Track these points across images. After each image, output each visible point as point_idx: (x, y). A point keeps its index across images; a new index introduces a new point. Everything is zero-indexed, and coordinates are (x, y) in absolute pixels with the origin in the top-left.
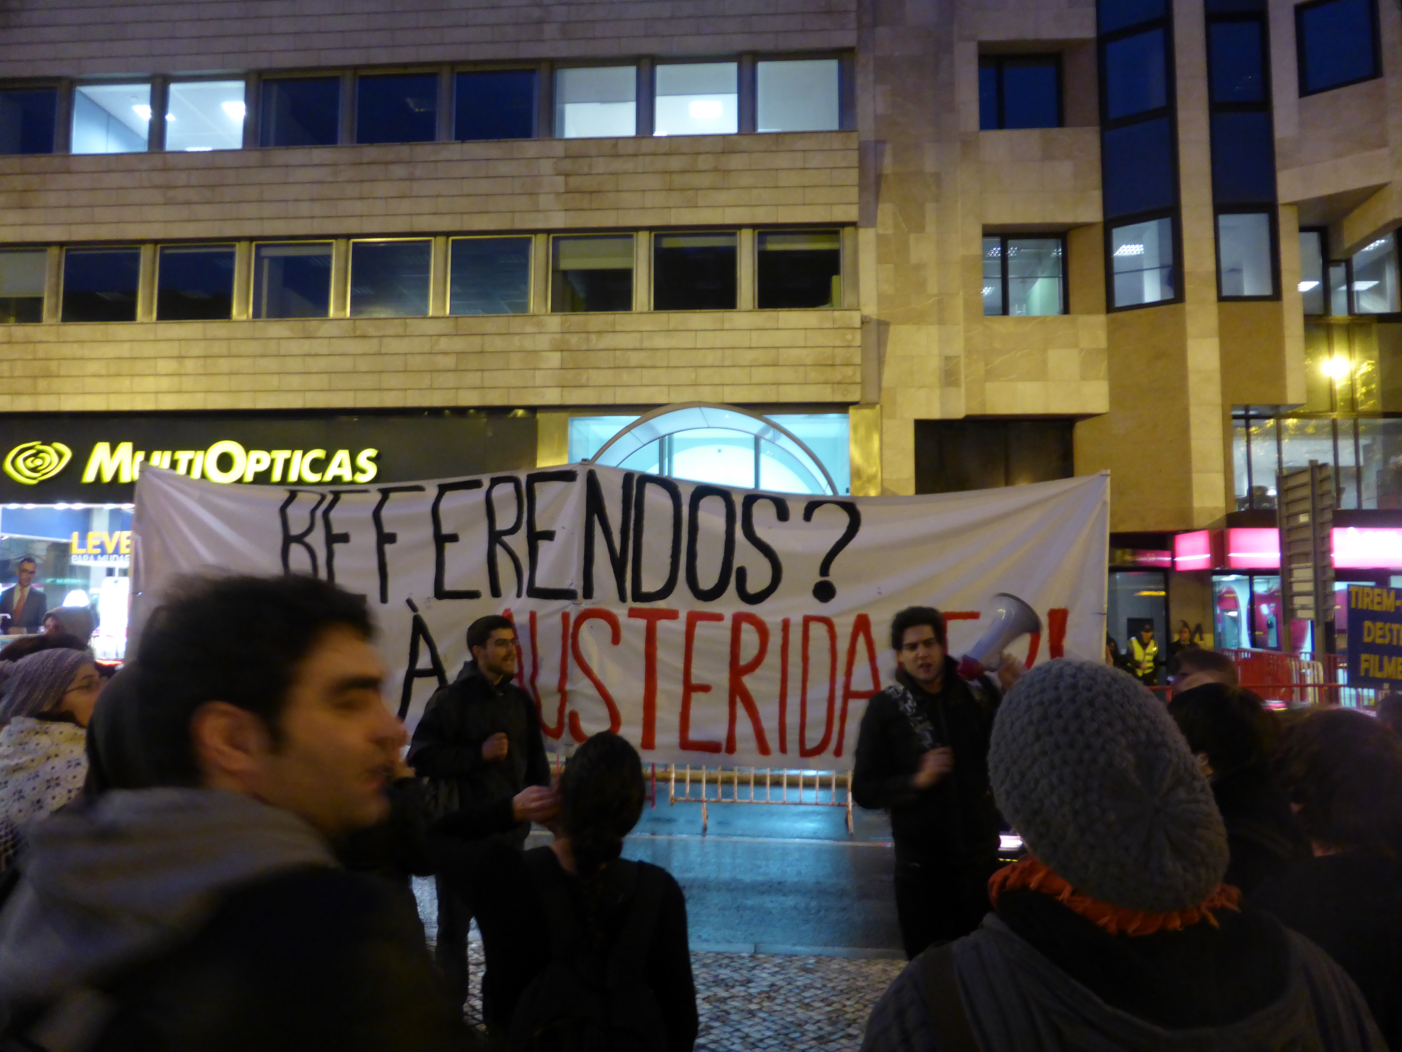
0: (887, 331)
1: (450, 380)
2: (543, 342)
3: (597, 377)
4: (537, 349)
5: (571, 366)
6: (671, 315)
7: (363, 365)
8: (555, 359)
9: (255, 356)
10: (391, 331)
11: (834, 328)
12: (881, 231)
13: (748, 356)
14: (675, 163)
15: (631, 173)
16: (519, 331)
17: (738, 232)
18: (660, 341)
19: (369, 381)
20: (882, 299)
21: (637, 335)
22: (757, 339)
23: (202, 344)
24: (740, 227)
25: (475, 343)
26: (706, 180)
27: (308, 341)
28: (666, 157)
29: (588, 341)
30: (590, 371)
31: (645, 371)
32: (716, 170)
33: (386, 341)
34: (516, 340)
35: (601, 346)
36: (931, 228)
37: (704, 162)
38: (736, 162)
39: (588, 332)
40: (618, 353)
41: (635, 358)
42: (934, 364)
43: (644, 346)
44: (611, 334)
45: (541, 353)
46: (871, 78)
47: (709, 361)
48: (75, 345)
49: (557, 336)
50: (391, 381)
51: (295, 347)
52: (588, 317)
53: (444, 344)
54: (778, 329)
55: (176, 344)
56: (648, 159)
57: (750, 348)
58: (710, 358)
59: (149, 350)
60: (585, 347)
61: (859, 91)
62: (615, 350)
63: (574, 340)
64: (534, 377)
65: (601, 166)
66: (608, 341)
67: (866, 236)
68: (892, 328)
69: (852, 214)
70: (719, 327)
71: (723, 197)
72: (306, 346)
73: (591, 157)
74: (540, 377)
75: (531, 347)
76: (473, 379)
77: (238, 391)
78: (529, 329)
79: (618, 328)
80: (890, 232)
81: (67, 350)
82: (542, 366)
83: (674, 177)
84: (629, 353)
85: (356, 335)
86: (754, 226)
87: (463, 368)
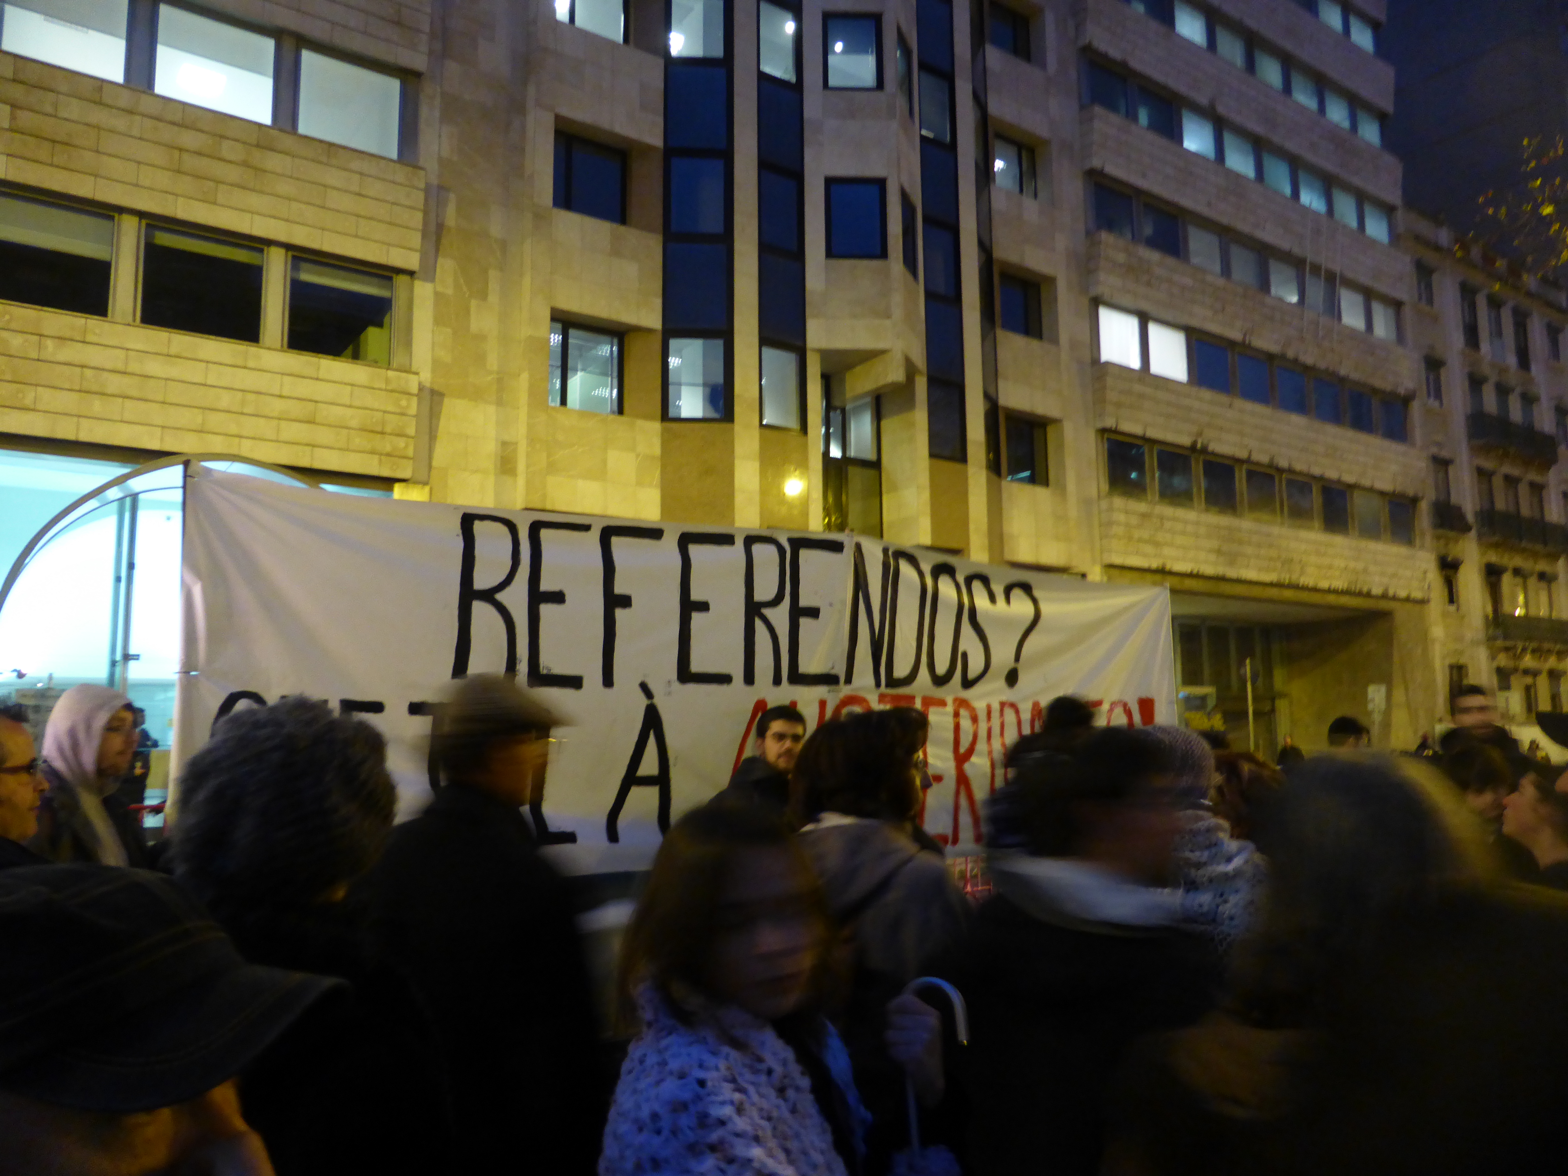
0: (441, 403)
3: (47, 398)
5: (8, 378)
6: (173, 335)
11: (386, 390)
12: (440, 289)
13: (277, 406)
14: (188, 139)
15: (120, 133)
17: (266, 248)
18: (154, 367)
20: (437, 365)
21: (121, 353)
22: (289, 386)
24: (270, 243)
26: (233, 174)
28: (176, 128)
29: (40, 347)
30: (39, 389)
31: (128, 403)
32: (245, 164)
35: (61, 357)
36: (493, 298)
37: (228, 150)
38: (273, 162)
39: (41, 336)
40: (88, 373)
41: (114, 383)
42: (490, 447)
43: (129, 370)
44: (80, 345)
46: (437, 114)
47: (224, 403)
54: (317, 379)
56: (149, 123)
57: (280, 396)
58: (225, 400)
60: (34, 355)
61: (422, 125)
62: (83, 366)
63: (17, 342)
65: (73, 109)
66: (70, 353)
67: (423, 291)
68: (446, 401)
69: (412, 261)
70: (240, 362)
71: (254, 200)
73: (58, 93)
79: (90, 338)
80: (450, 291)
83: (185, 156)
84: (105, 375)
86: (288, 247)
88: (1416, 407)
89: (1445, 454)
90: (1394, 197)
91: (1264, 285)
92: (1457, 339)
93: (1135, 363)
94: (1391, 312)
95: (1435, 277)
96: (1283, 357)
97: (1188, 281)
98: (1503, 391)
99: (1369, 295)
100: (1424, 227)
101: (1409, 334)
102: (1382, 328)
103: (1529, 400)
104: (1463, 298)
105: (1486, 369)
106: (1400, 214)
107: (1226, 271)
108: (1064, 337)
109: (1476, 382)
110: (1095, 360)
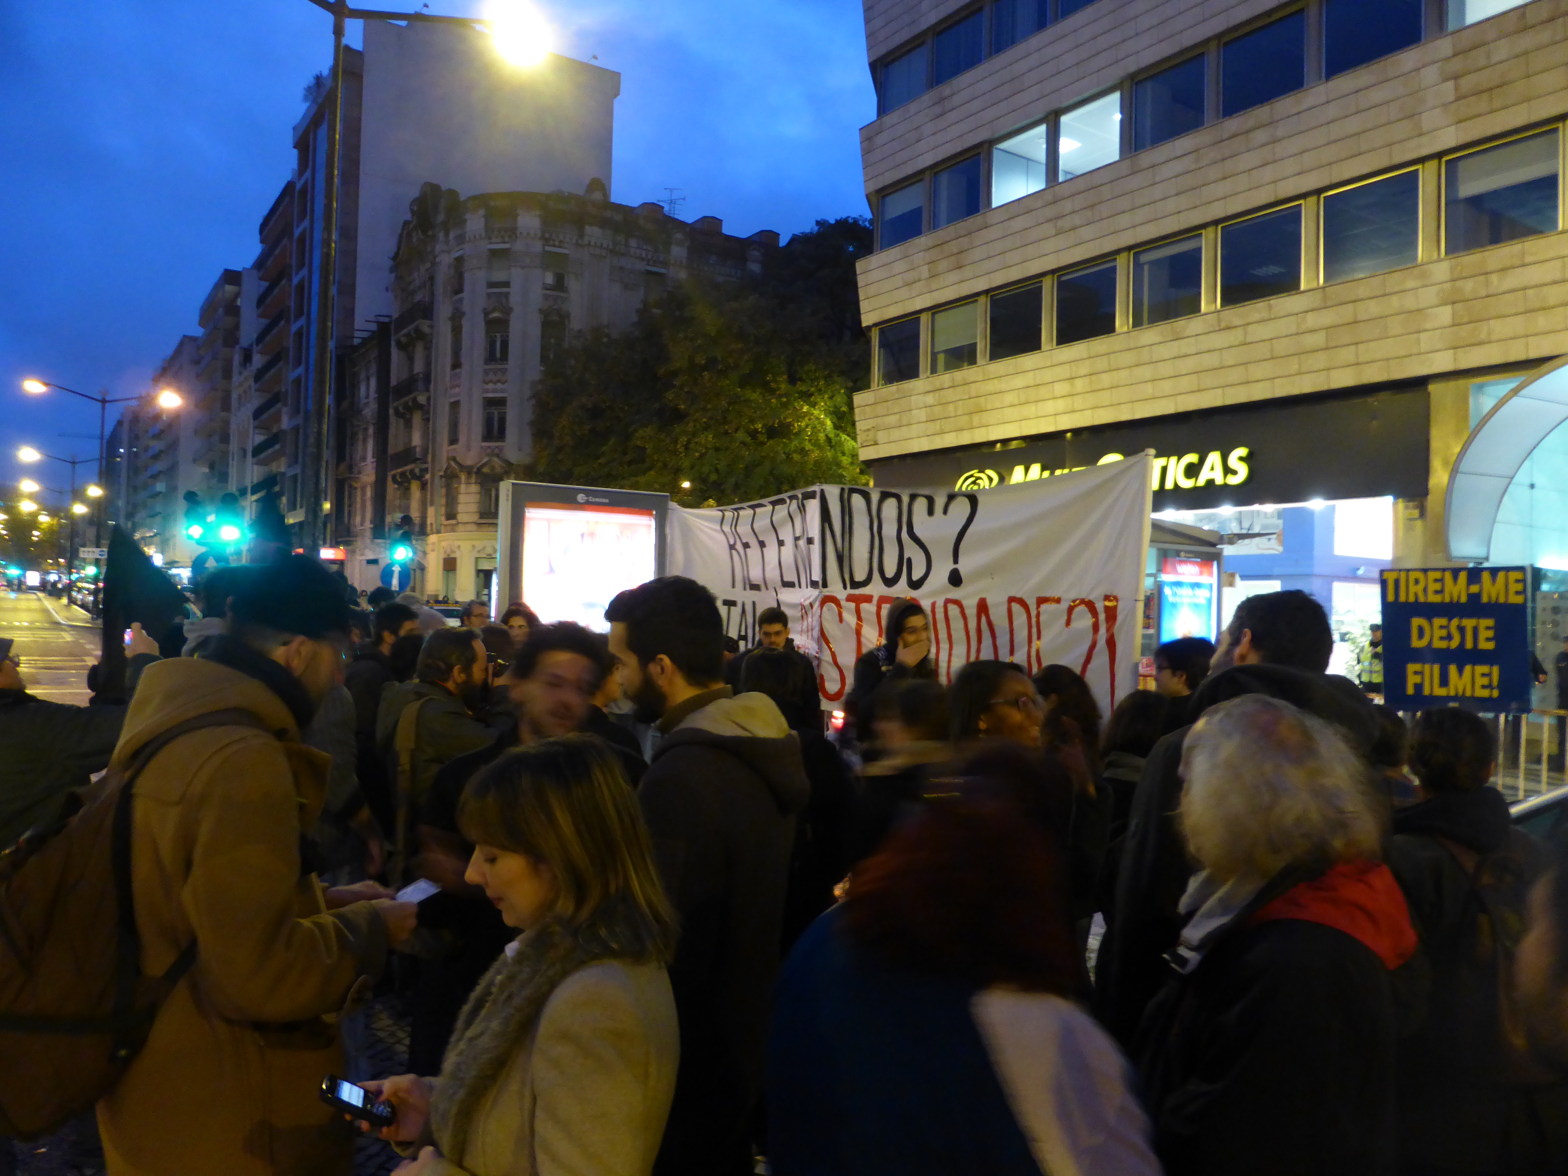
1: (1320, 360)
2: (1429, 296)
3: (1500, 328)
4: (1421, 306)
5: (1465, 320)
7: (1229, 358)
8: (1445, 314)
9: (1131, 367)
10: (1256, 317)
15: (1544, 47)
16: (1396, 289)
19: (1234, 375)
21: (1557, 263)
23: (1087, 362)
25: (1346, 313)
27: (1175, 343)
29: (1487, 284)
30: (1492, 322)
33: (1251, 328)
34: (1395, 301)
35: (1506, 287)
39: (1487, 274)
40: (1530, 292)
41: (1554, 295)
44: (1520, 269)
45: (1426, 311)
48: (996, 381)
49: (1447, 286)
50: (1259, 371)
51: (1165, 351)
52: (1486, 253)
53: (1311, 320)
55: (1067, 366)
59: (1048, 375)
60: (1483, 293)
62: (1525, 288)
63: (1468, 286)
64: (1418, 342)
65: (1502, 50)
66: (1513, 280)
72: (1175, 348)
74: (1426, 341)
75: (1414, 307)
76: (1347, 355)
77: (1119, 404)
78: (1411, 284)
79: (1528, 259)
81: (991, 386)
82: (1428, 326)
84: (1545, 289)
85: (1222, 328)
87: (1334, 344)
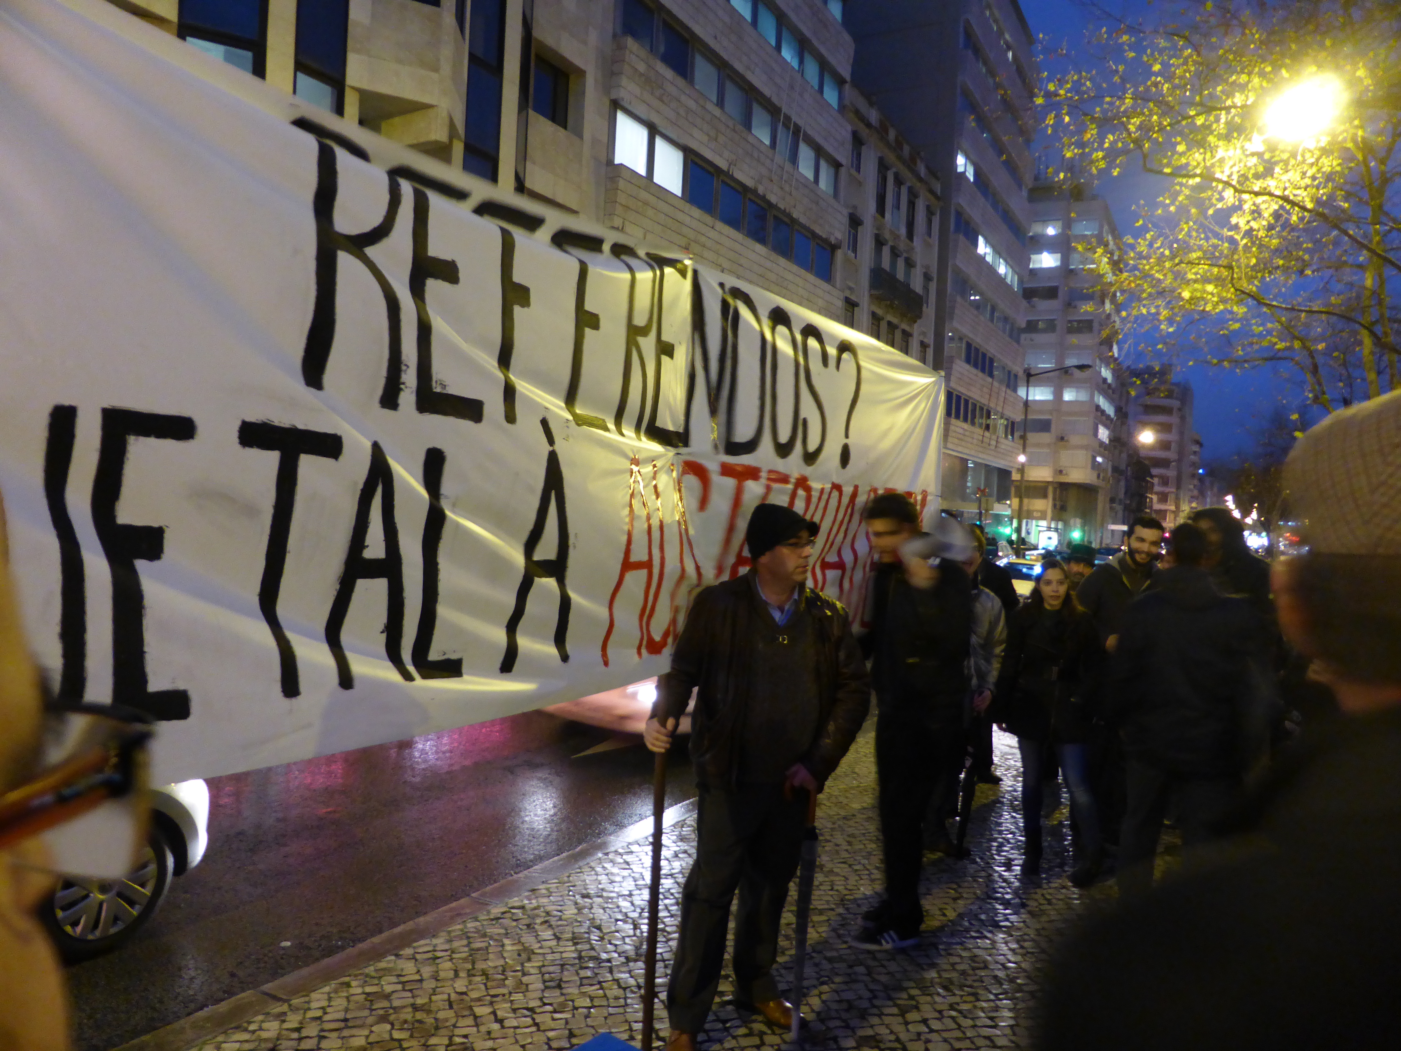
88: (839, 254)
89: (853, 298)
90: (846, 72)
91: (748, 125)
92: (872, 206)
93: (642, 170)
94: (832, 171)
95: (864, 148)
96: (754, 191)
97: (691, 104)
98: (895, 253)
99: (819, 152)
100: (862, 104)
101: (842, 194)
102: (824, 184)
103: (910, 264)
104: (879, 171)
105: (887, 235)
106: (847, 87)
107: (720, 103)
108: (587, 134)
109: (879, 242)
110: (610, 161)
